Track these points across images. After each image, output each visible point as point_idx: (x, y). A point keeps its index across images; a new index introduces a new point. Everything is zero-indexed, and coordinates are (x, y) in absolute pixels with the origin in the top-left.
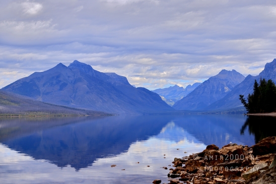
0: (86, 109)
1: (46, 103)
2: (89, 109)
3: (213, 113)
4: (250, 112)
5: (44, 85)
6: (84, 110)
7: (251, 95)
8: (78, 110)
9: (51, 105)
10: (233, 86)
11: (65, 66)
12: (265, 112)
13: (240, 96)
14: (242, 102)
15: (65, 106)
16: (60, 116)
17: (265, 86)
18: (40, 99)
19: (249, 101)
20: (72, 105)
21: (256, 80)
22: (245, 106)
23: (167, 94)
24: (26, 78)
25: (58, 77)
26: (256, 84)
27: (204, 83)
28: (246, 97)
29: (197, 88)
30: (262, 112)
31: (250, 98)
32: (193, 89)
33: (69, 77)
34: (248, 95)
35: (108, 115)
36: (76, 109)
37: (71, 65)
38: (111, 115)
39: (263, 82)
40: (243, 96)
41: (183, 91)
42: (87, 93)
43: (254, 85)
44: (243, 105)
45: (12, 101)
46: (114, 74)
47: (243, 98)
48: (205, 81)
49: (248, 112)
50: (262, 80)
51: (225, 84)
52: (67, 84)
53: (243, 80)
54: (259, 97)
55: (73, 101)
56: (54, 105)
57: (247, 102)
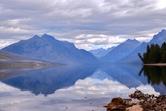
0: (51, 61)
1: (28, 58)
2: (53, 61)
3: (122, 64)
4: (144, 63)
5: (27, 48)
6: (50, 62)
7: (145, 53)
8: (47, 61)
9: (31, 59)
10: (134, 48)
11: (39, 37)
12: (154, 63)
13: (139, 54)
14: (140, 57)
15: (39, 59)
16: (35, 65)
17: (154, 48)
18: (24, 55)
19: (144, 57)
20: (43, 59)
21: (148, 45)
22: (141, 60)
23: (97, 53)
24: (16, 43)
25: (35, 43)
26: (148, 47)
27: (117, 46)
28: (142, 54)
29: (113, 50)
30: (152, 63)
31: (144, 55)
32: (111, 50)
33: (41, 43)
34: (143, 53)
35: (63, 64)
36: (45, 61)
37: (43, 36)
38: (65, 65)
39: (152, 45)
40: (140, 54)
41: (105, 51)
42: (52, 52)
43: (147, 47)
44: (140, 59)
45: (7, 57)
46: (67, 41)
47: (140, 55)
48: (118, 46)
49: (143, 63)
50: (152, 44)
51: (129, 47)
52: (40, 47)
53: (140, 45)
54: (150, 54)
55: (43, 56)
56: (32, 59)
57: (143, 57)
